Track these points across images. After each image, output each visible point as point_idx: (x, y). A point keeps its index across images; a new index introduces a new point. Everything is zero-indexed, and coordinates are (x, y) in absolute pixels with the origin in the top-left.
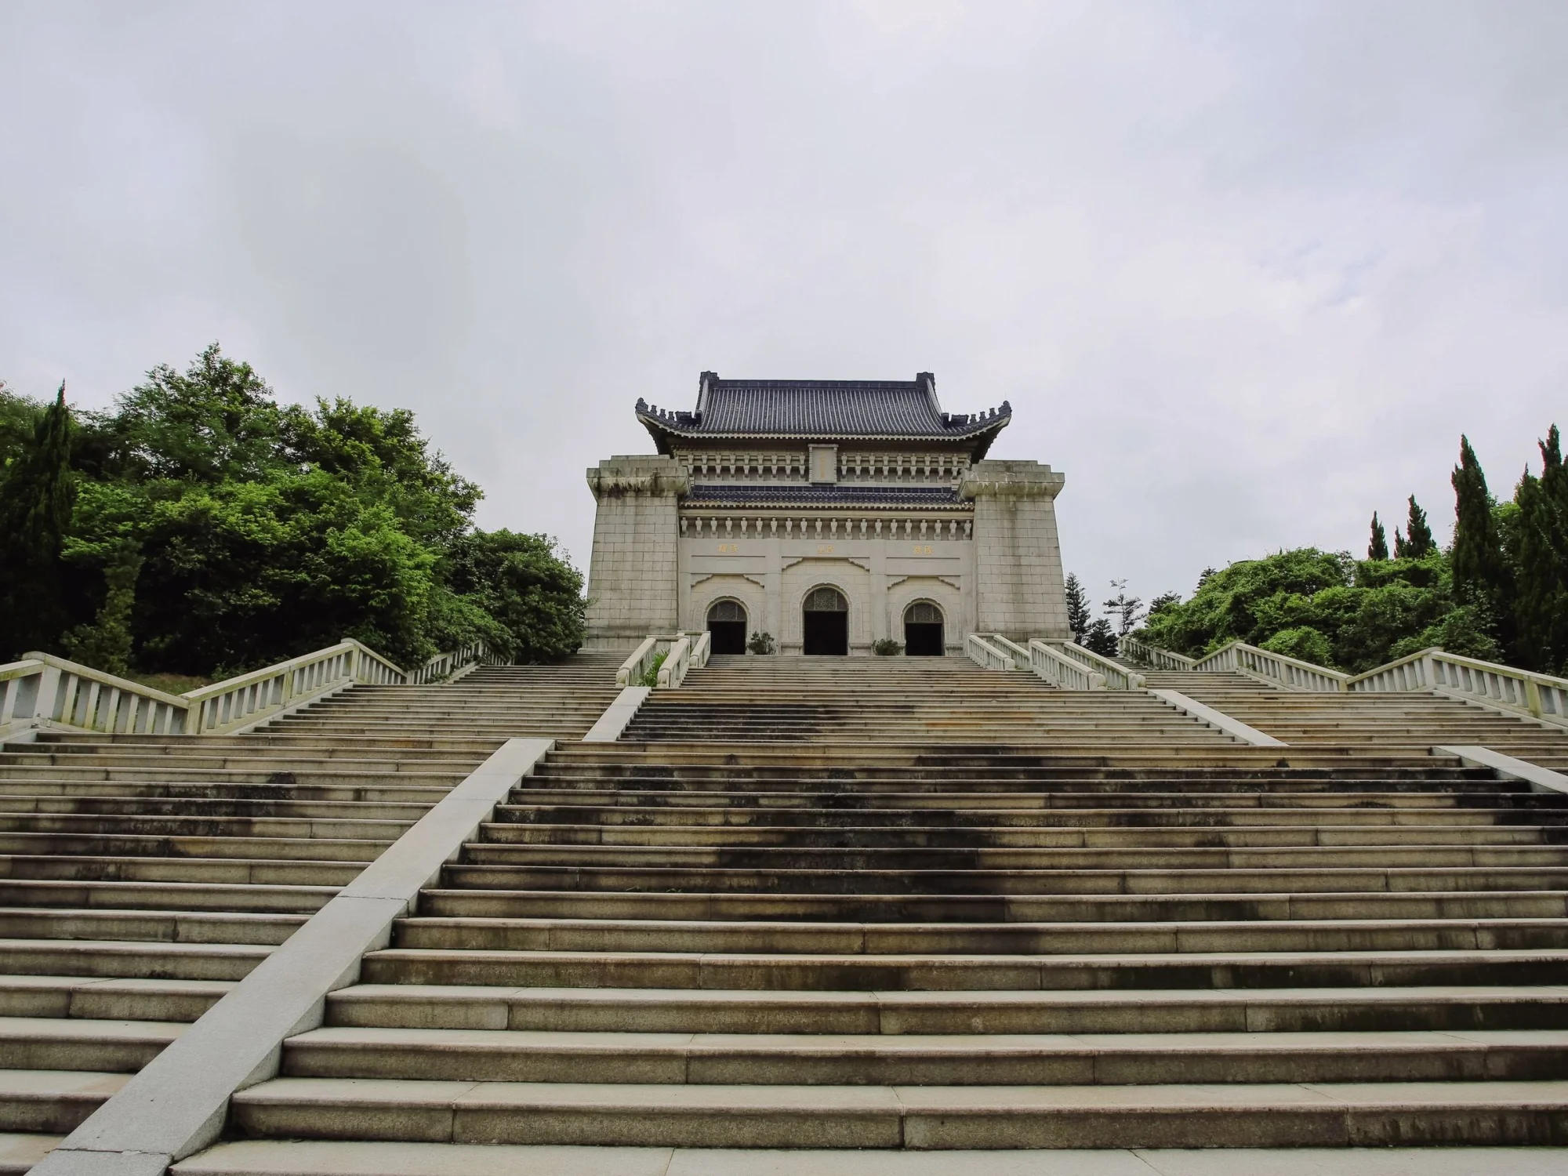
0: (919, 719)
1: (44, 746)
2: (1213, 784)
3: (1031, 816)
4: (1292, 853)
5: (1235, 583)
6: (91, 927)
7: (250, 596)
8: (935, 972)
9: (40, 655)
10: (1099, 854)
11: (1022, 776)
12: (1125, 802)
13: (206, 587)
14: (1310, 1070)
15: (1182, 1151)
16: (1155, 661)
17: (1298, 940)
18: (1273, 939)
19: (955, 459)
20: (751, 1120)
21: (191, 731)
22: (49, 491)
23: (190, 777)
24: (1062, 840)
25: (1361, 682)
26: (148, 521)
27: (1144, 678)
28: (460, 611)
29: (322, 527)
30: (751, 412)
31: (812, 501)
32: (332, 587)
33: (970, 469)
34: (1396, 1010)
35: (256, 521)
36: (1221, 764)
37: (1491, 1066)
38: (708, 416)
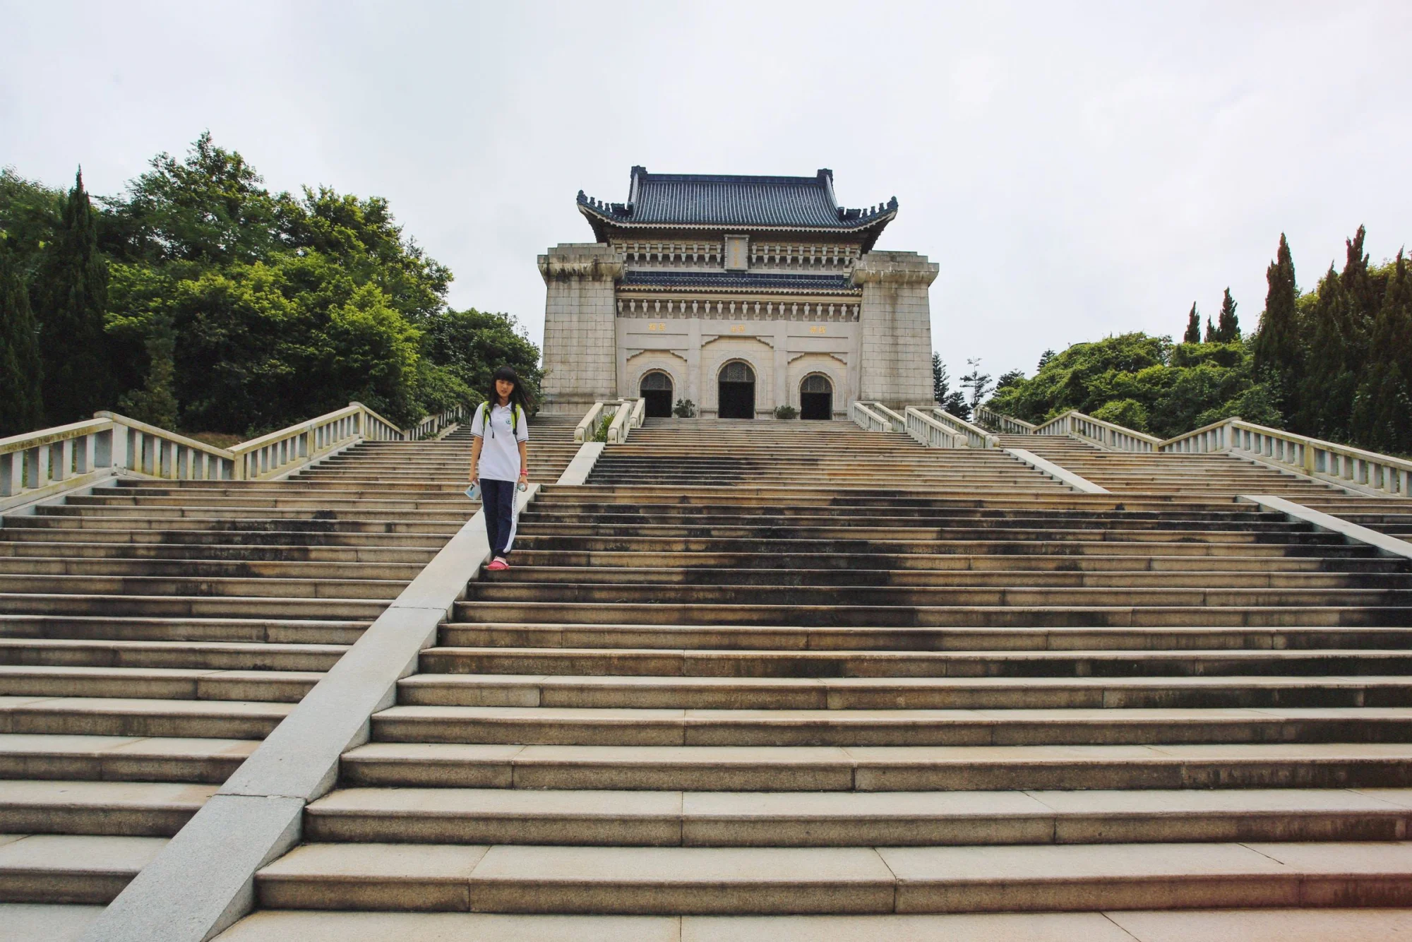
0: (823, 470)
1: (125, 490)
2: (1067, 522)
3: (927, 546)
4: (1132, 576)
5: (1075, 361)
6: (199, 631)
7: (270, 366)
8: (865, 664)
9: (109, 414)
10: (983, 575)
11: (917, 515)
12: (1001, 535)
13: (231, 359)
14: (1153, 735)
15: (1060, 792)
16: (1003, 426)
17: (1139, 641)
18: (1120, 641)
19: (848, 249)
20: (740, 771)
21: (238, 477)
22: (84, 270)
23: (250, 515)
24: (952, 564)
25: (1171, 446)
26: (174, 299)
27: (999, 439)
28: (441, 380)
29: (324, 303)
30: (675, 204)
31: (727, 286)
32: (337, 358)
33: (860, 259)
34: (1215, 693)
35: (267, 299)
36: (1072, 507)
37: (1285, 733)
38: (639, 207)
